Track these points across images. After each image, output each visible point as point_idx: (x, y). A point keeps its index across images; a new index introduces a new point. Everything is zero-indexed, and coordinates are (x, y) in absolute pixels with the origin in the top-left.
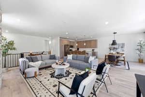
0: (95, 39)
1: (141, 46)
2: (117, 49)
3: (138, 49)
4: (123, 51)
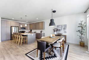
0: (42, 21)
1: (82, 28)
2: (60, 30)
3: (79, 31)
4: (65, 32)
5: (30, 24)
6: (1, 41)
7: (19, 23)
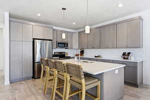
5: (79, 33)
6: (9, 82)
7: (54, 30)
